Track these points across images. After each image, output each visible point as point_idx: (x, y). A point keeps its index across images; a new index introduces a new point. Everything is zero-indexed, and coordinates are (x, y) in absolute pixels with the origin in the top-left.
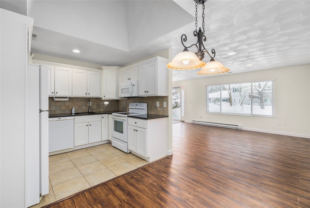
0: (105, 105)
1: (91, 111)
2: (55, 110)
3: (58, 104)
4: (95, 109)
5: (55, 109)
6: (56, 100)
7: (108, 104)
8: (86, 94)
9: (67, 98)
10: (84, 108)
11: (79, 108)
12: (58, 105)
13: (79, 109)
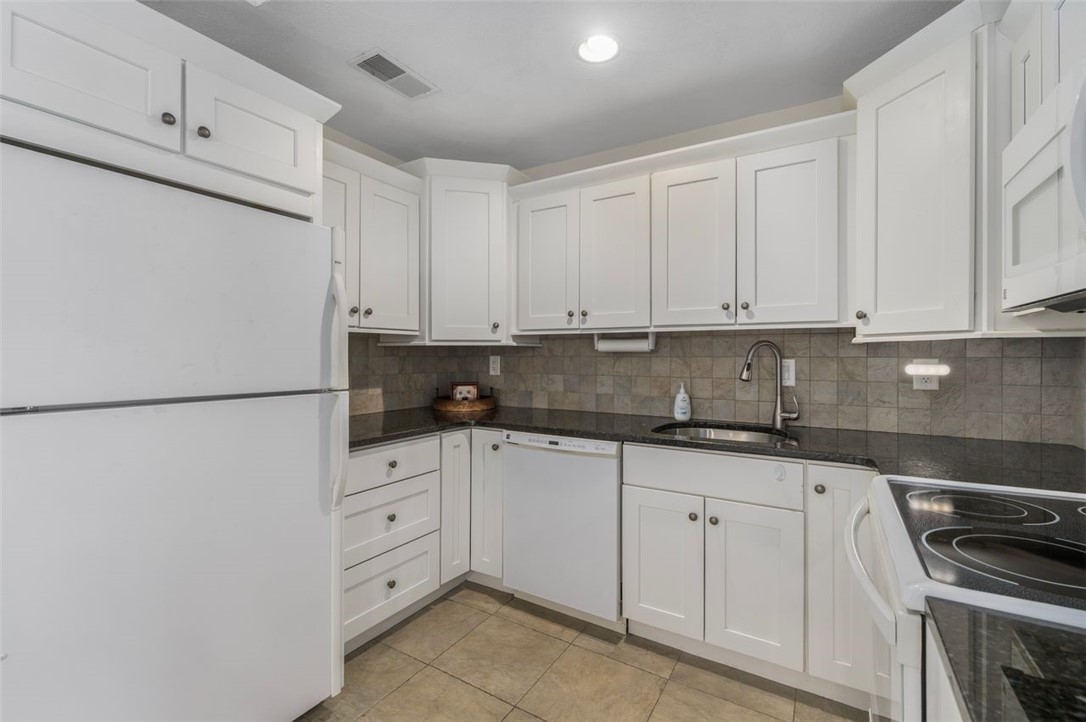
0: (916, 386)
1: (784, 420)
2: (612, 398)
3: (622, 367)
4: (823, 408)
5: (611, 392)
6: (602, 346)
7: (942, 380)
8: (726, 307)
9: (644, 336)
10: (748, 397)
11: (717, 393)
12: (622, 370)
13: (721, 397)
